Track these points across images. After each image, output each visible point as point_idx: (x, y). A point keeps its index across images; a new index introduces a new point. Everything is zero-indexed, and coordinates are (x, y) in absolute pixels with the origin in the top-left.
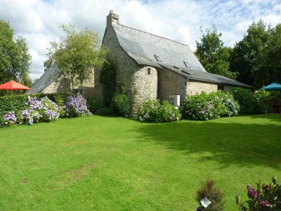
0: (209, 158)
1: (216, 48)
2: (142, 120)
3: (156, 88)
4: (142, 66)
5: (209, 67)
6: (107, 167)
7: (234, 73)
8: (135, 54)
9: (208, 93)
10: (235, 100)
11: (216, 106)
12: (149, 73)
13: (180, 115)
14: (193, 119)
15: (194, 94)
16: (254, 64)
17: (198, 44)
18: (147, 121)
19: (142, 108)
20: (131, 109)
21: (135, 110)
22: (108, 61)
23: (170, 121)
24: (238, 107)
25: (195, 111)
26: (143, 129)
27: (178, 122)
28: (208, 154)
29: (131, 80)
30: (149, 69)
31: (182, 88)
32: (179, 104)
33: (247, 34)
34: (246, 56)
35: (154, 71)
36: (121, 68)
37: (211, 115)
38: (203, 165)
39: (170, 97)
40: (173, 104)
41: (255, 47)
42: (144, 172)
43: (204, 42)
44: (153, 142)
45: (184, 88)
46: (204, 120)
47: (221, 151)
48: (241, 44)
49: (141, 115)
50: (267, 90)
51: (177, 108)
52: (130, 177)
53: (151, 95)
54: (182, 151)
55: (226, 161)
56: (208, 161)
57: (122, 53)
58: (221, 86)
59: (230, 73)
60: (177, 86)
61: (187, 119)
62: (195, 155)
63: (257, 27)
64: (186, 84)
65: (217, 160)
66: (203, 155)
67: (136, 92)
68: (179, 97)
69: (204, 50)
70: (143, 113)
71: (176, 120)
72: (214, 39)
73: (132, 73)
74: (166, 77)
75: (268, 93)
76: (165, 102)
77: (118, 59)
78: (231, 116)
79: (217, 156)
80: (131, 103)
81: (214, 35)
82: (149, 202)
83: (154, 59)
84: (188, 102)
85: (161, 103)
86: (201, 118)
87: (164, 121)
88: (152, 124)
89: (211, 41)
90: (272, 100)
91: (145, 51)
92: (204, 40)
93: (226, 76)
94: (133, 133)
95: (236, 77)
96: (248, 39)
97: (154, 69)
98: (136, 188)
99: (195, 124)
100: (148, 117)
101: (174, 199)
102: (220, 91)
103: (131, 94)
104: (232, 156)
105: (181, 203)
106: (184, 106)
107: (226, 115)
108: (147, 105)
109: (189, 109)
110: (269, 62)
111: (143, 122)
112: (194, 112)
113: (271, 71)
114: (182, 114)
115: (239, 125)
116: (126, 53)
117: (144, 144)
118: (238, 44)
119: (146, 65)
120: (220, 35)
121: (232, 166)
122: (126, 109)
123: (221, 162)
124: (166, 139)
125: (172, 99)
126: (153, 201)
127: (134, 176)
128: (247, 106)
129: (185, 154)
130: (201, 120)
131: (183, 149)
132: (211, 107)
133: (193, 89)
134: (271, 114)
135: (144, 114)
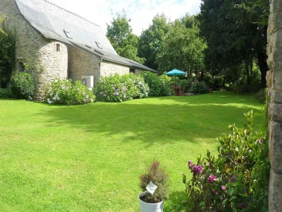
0: (132, 138)
1: (125, 32)
2: (50, 102)
3: (66, 67)
4: (49, 40)
5: (120, 51)
6: (10, 161)
7: (142, 59)
8: (41, 26)
9: (121, 75)
10: (146, 82)
11: (129, 88)
12: (58, 50)
13: (94, 97)
14: (108, 101)
15: (108, 75)
16: (158, 52)
17: (109, 26)
18: (56, 103)
19: (50, 89)
20: (36, 91)
21: (42, 91)
22: (4, 30)
23: (83, 103)
24: (148, 89)
25: (109, 92)
26: (52, 112)
27: (92, 103)
28: (130, 134)
29: (35, 56)
30: (58, 45)
31: (95, 69)
32: (92, 85)
33: (152, 24)
34: (151, 44)
35: (64, 48)
36: (22, 41)
37: (125, 97)
38: (128, 146)
39: (83, 77)
40: (86, 85)
41: (158, 37)
42: (61, 161)
43: (114, 25)
44: (68, 125)
45: (98, 69)
46: (119, 101)
47: (142, 130)
48: (147, 32)
49: (49, 97)
50: (169, 75)
51: (91, 89)
52: (44, 170)
53: (61, 75)
54: (103, 133)
55: (149, 140)
56: (132, 142)
57: (24, 22)
58: (132, 69)
59: (138, 59)
60: (90, 67)
61: (101, 101)
62: (118, 136)
63: (160, 18)
64: (99, 64)
65: (141, 139)
66: (125, 135)
67: (42, 71)
68: (92, 78)
69: (114, 34)
70: (51, 95)
71: (90, 102)
72: (124, 24)
73: (38, 48)
74: (78, 56)
75: (170, 79)
76: (78, 82)
77: (17, 30)
78: (143, 98)
79: (140, 135)
80: (36, 83)
81: (124, 20)
82: (74, 199)
83: (63, 35)
84: (103, 83)
85: (73, 83)
86: (115, 100)
87: (76, 103)
88: (63, 107)
89: (121, 25)
90: (173, 84)
91: (53, 24)
92: (114, 23)
93: (134, 60)
94: (40, 117)
95: (143, 62)
96: (153, 28)
97: (64, 45)
98: (54, 183)
99: (110, 106)
100: (59, 99)
101: (104, 189)
102: (132, 73)
103: (36, 73)
104: (153, 134)
105: (113, 192)
106: (98, 87)
107: (138, 97)
108: (56, 86)
109: (103, 90)
110: (170, 51)
111: (52, 104)
112: (109, 94)
113: (171, 59)
114: (96, 95)
115: (151, 105)
116: (28, 22)
117: (57, 128)
118: (145, 32)
119: (55, 40)
120: (130, 21)
121: (156, 143)
122: (30, 90)
123: (145, 141)
124: (83, 122)
125: (84, 80)
126: (79, 196)
127: (48, 168)
128: (155, 89)
129: (106, 135)
130: (115, 101)
131: (104, 131)
132: (124, 88)
133: (107, 71)
134: (174, 96)
135: (53, 96)
